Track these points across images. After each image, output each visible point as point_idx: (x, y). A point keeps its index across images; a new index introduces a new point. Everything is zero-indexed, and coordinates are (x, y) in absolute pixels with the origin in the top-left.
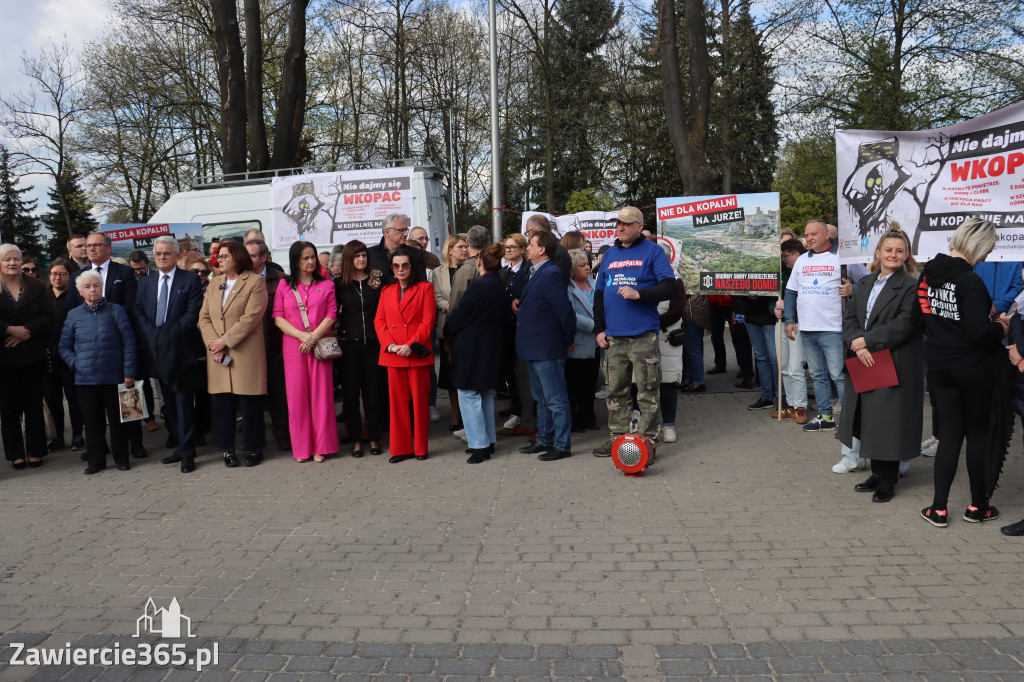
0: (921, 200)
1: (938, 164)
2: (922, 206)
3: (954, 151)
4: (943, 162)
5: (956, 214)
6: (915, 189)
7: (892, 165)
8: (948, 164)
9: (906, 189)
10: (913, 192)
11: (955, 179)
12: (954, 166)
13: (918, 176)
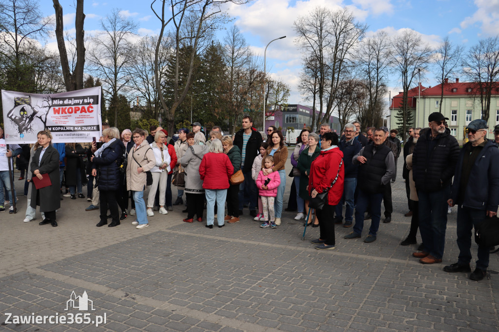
0: (44, 121)
1: (48, 108)
2: (45, 123)
3: (54, 103)
4: (50, 107)
5: (58, 127)
6: (41, 117)
7: (30, 107)
8: (52, 108)
9: (37, 117)
10: (40, 118)
11: (55, 113)
12: (54, 109)
13: (41, 112)
